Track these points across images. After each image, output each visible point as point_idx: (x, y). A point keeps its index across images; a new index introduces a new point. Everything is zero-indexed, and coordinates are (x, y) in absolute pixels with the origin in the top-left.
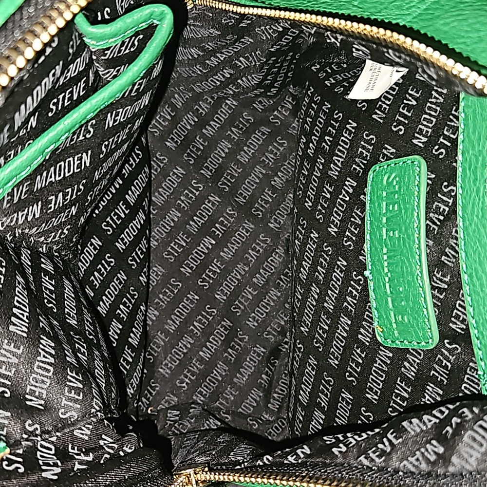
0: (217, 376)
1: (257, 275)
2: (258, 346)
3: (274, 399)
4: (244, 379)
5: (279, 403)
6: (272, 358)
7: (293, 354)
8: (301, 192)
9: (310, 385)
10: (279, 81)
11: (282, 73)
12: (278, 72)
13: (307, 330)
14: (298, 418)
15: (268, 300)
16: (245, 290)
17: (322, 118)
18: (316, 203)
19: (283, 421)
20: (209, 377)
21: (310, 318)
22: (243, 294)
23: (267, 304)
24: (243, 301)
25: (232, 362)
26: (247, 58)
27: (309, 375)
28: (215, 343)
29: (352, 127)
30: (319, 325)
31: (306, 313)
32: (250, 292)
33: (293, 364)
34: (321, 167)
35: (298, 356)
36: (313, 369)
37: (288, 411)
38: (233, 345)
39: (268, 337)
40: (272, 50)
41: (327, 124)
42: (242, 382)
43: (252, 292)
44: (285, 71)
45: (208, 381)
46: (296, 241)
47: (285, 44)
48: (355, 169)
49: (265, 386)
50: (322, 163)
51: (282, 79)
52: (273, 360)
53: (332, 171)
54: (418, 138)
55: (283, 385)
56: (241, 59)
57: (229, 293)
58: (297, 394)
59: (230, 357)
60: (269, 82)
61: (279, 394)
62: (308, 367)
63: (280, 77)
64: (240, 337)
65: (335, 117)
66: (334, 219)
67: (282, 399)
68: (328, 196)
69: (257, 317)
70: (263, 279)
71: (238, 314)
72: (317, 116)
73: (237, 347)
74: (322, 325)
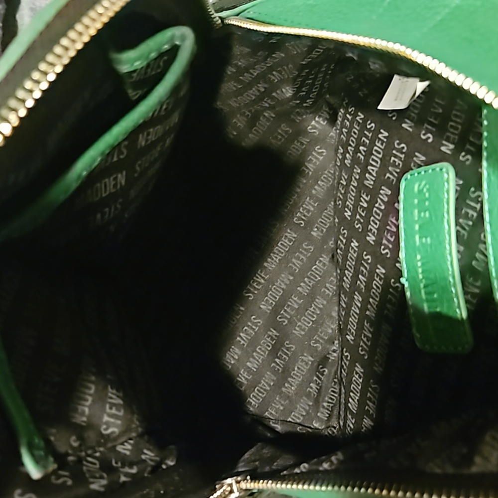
0: (265, 386)
1: (302, 284)
2: (305, 354)
3: (323, 407)
4: (293, 388)
5: (329, 412)
6: (321, 366)
7: (341, 363)
8: (340, 202)
9: (358, 392)
10: (315, 92)
11: (317, 85)
12: (313, 84)
13: (353, 338)
14: (349, 426)
15: (314, 309)
16: (290, 300)
17: (356, 129)
18: (354, 212)
19: (333, 429)
20: (257, 388)
21: (354, 326)
22: (289, 303)
23: (313, 312)
24: (288, 310)
25: (280, 371)
26: (280, 72)
27: (357, 383)
28: (262, 353)
29: (385, 137)
30: (363, 333)
31: (351, 321)
32: (295, 301)
33: (341, 372)
34: (357, 177)
35: (345, 364)
36: (360, 377)
37: (339, 419)
38: (280, 355)
39: (315, 345)
40: (304, 63)
41: (361, 134)
42: (291, 391)
43: (298, 301)
44: (320, 82)
45: (257, 392)
46: (339, 251)
47: (316, 56)
48: (389, 178)
49: (314, 395)
50: (358, 173)
51: (317, 90)
52: (322, 368)
53: (368, 180)
54: (446, 145)
55: (332, 393)
56: (274, 73)
57: (274, 303)
58: (347, 402)
59: (278, 367)
60: (304, 93)
61: (329, 402)
62: (356, 376)
63: (316, 88)
64: (287, 346)
65: (368, 127)
66: (372, 228)
67: (332, 407)
68: (365, 205)
69: (303, 326)
70: (309, 288)
71: (284, 324)
72: (352, 127)
73: (284, 356)
74: (366, 333)
